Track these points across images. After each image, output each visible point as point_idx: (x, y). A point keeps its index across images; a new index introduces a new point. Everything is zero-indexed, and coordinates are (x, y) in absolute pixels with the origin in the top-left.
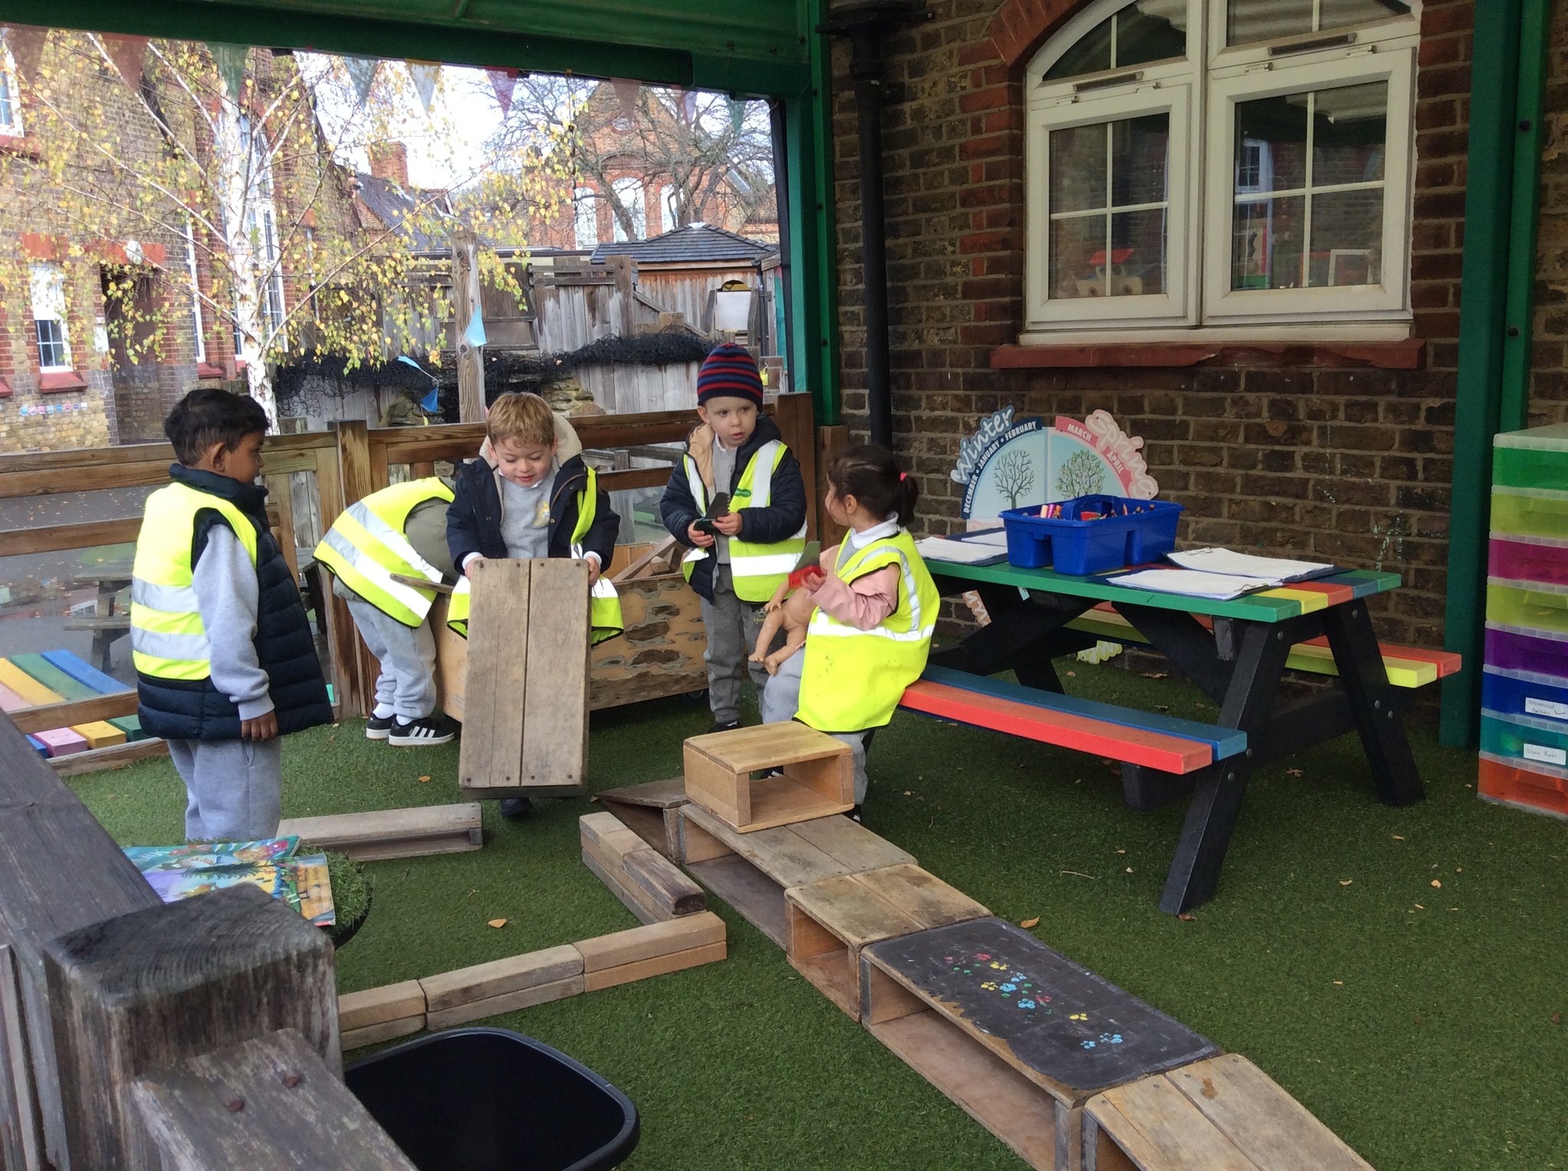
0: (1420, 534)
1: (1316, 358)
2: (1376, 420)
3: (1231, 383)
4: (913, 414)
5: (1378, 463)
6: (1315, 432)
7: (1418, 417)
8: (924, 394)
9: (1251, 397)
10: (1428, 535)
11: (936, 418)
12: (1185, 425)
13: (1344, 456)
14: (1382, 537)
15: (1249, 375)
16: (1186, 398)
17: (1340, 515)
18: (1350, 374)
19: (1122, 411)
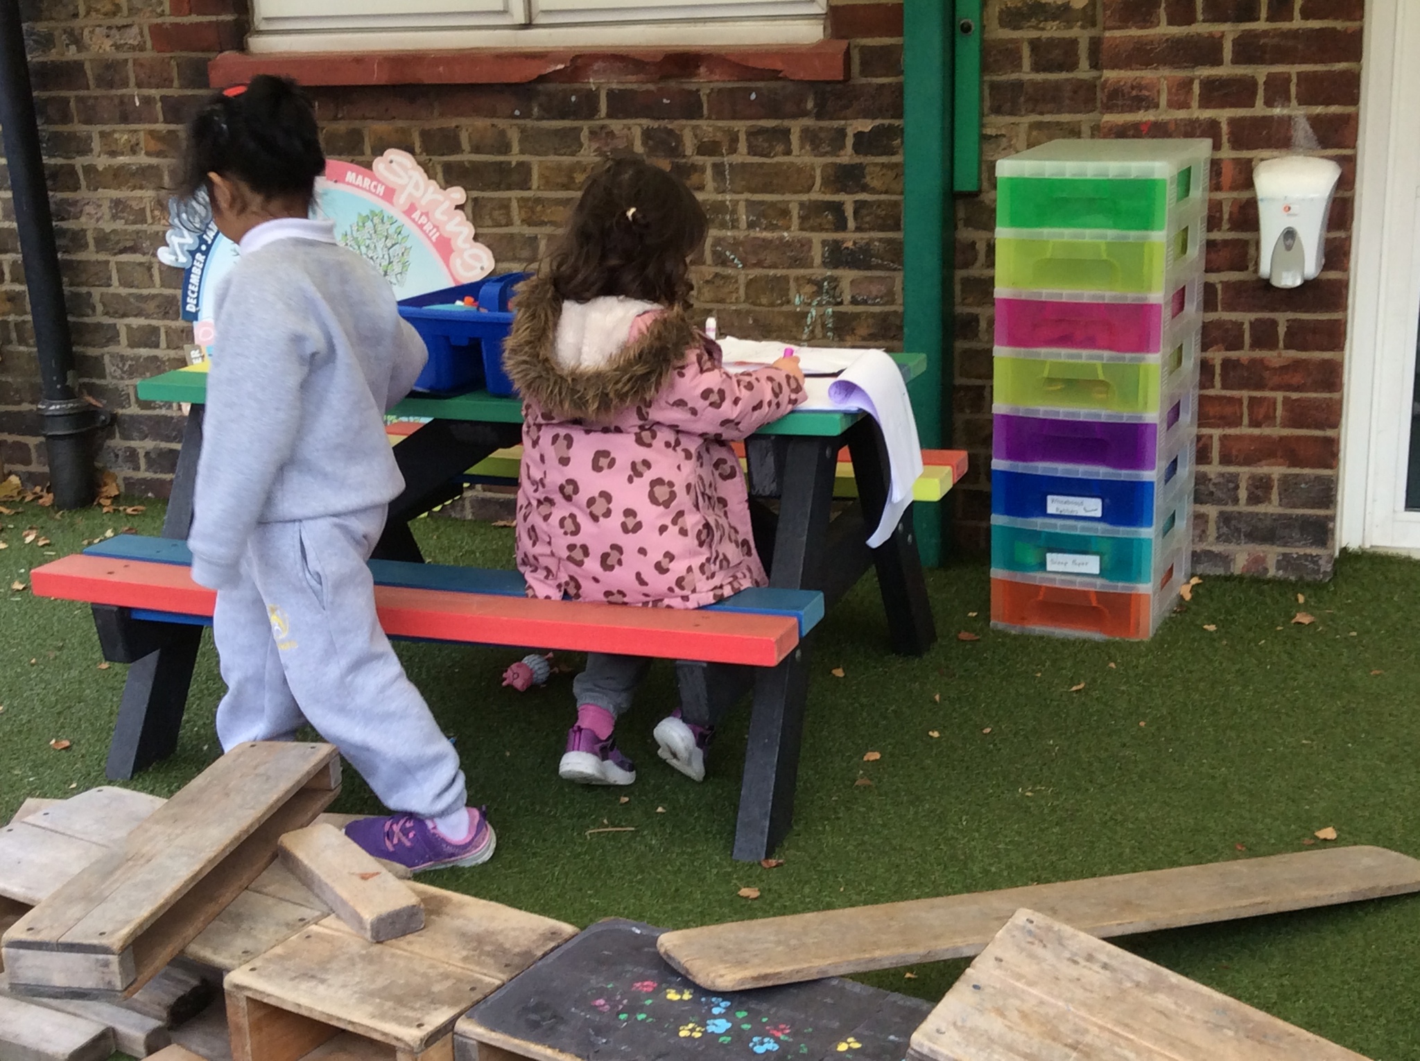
0: (854, 302)
1: (702, 70)
2: (788, 152)
3: (587, 107)
4: (79, 162)
5: (795, 212)
6: (709, 172)
7: (843, 147)
8: (95, 130)
9: (616, 125)
10: (865, 302)
11: (122, 167)
12: (524, 168)
13: (750, 204)
14: (806, 309)
15: (611, 94)
16: (523, 130)
17: (749, 284)
18: (750, 91)
19: (428, 150)
